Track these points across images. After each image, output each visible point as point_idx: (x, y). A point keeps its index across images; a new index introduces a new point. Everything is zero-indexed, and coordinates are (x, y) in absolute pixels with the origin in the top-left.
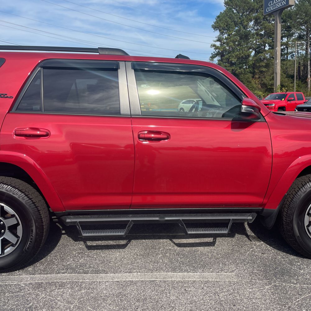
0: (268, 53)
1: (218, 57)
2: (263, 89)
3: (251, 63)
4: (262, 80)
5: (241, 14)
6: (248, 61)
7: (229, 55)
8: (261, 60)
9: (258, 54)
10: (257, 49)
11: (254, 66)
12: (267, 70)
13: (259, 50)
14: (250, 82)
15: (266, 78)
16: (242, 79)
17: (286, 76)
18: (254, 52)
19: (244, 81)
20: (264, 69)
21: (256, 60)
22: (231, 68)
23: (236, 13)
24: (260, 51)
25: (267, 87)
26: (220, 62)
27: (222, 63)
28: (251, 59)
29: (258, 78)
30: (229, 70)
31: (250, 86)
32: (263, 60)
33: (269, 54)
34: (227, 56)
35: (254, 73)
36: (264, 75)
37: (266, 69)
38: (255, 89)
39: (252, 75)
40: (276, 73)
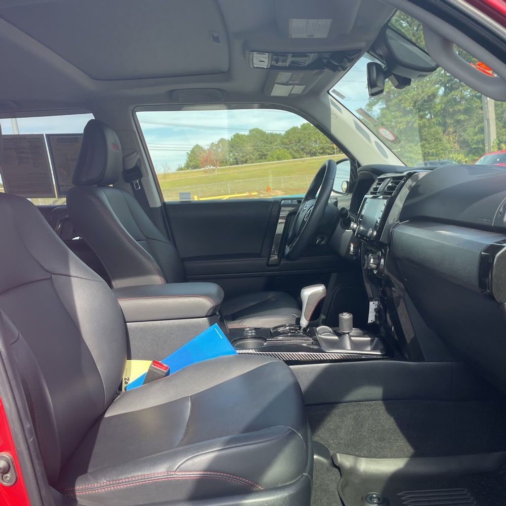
0: (467, 89)
1: (380, 103)
2: (464, 150)
3: (439, 107)
4: (461, 136)
5: (415, 29)
6: (433, 105)
7: (400, 98)
8: (455, 102)
9: (451, 92)
10: (448, 83)
11: (444, 113)
12: (467, 117)
13: (452, 85)
14: (441, 140)
15: (468, 132)
16: (425, 136)
17: (502, 125)
18: (443, 89)
19: (430, 139)
20: (462, 117)
21: (448, 102)
22: (405, 119)
23: (406, 27)
24: (454, 86)
25: (470, 146)
26: (384, 111)
27: (387, 112)
28: (437, 100)
29: (453, 133)
30: (401, 122)
31: (441, 147)
32: (460, 102)
33: (469, 91)
34: (397, 100)
35: (444, 125)
36: (463, 126)
37: (465, 116)
38: (450, 152)
39: (442, 128)
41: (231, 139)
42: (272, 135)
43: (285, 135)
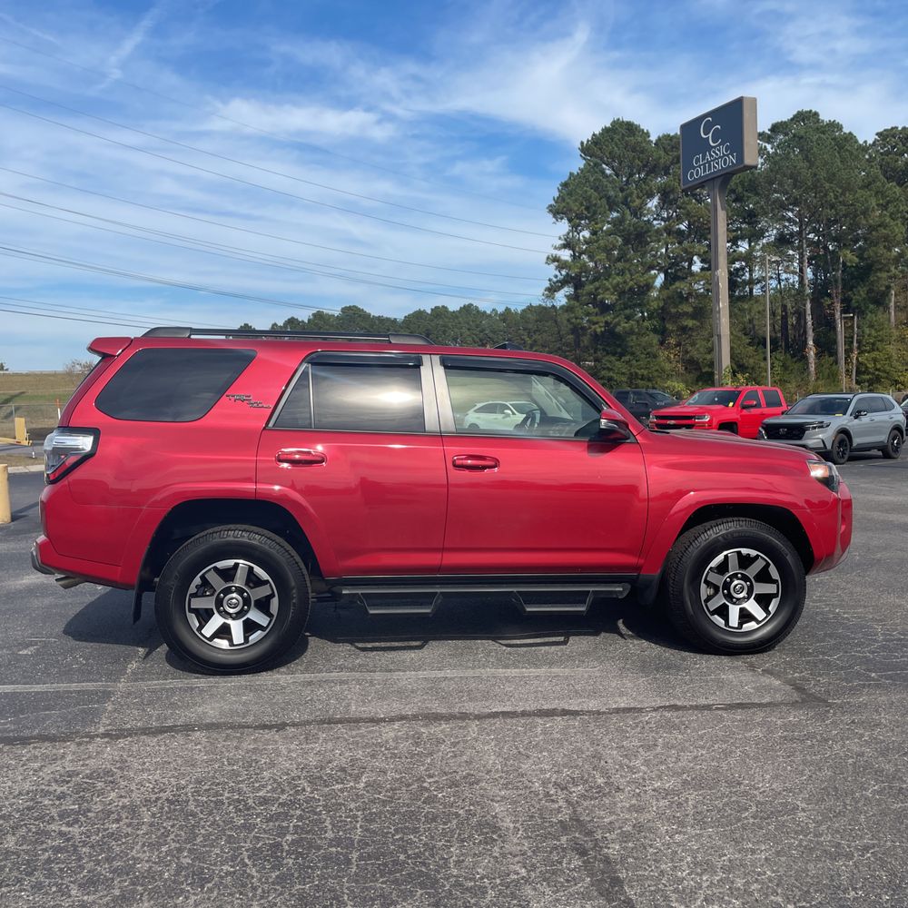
0: (699, 281)
1: (566, 289)
2: (692, 375)
3: (654, 305)
4: (687, 352)
5: (624, 179)
6: (645, 301)
7: (597, 284)
8: (682, 298)
9: (674, 282)
10: (670, 268)
11: (663, 314)
12: (698, 324)
13: (676, 271)
14: (655, 356)
15: (697, 346)
16: (632, 347)
17: (748, 341)
18: (662, 275)
19: (638, 353)
20: (690, 323)
21: (669, 298)
22: (602, 319)
23: (610, 175)
24: (680, 274)
25: (701, 369)
26: (572, 302)
27: (577, 304)
28: (654, 294)
29: (677, 345)
30: (597, 323)
31: (657, 368)
32: (687, 299)
33: (702, 283)
34: (592, 287)
35: (663, 333)
36: (691, 336)
37: (694, 322)
38: (669, 377)
39: (659, 336)
40: (719, 336)
41: (309, 320)
42: (381, 320)
43: (403, 322)
